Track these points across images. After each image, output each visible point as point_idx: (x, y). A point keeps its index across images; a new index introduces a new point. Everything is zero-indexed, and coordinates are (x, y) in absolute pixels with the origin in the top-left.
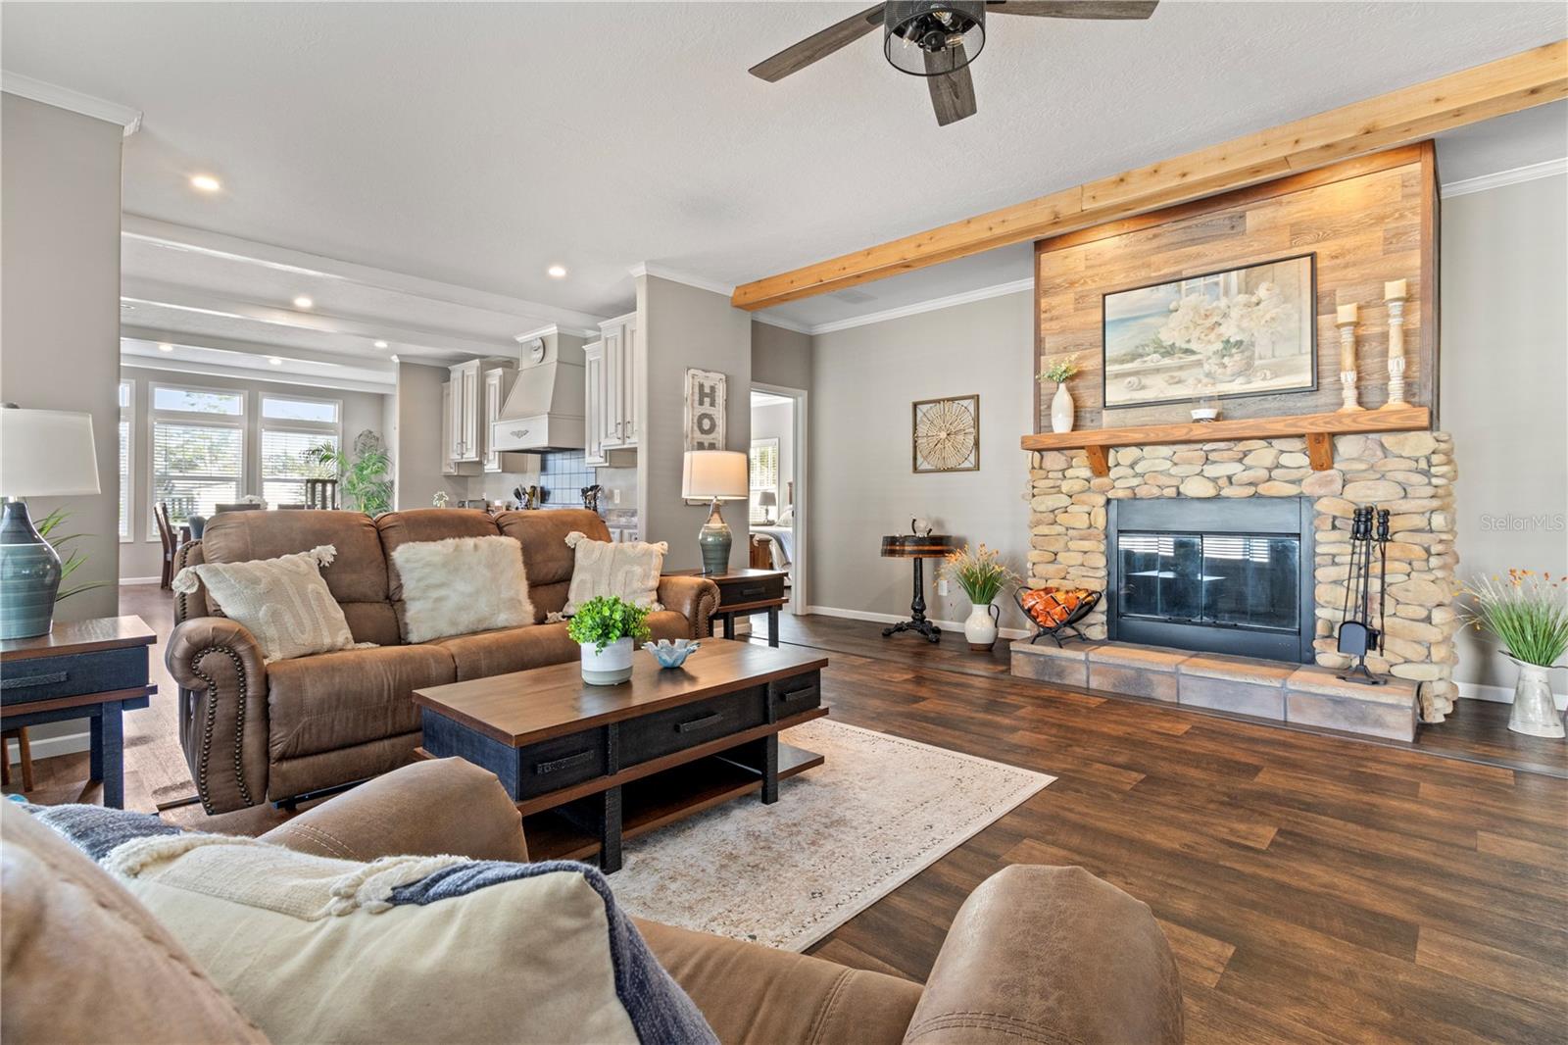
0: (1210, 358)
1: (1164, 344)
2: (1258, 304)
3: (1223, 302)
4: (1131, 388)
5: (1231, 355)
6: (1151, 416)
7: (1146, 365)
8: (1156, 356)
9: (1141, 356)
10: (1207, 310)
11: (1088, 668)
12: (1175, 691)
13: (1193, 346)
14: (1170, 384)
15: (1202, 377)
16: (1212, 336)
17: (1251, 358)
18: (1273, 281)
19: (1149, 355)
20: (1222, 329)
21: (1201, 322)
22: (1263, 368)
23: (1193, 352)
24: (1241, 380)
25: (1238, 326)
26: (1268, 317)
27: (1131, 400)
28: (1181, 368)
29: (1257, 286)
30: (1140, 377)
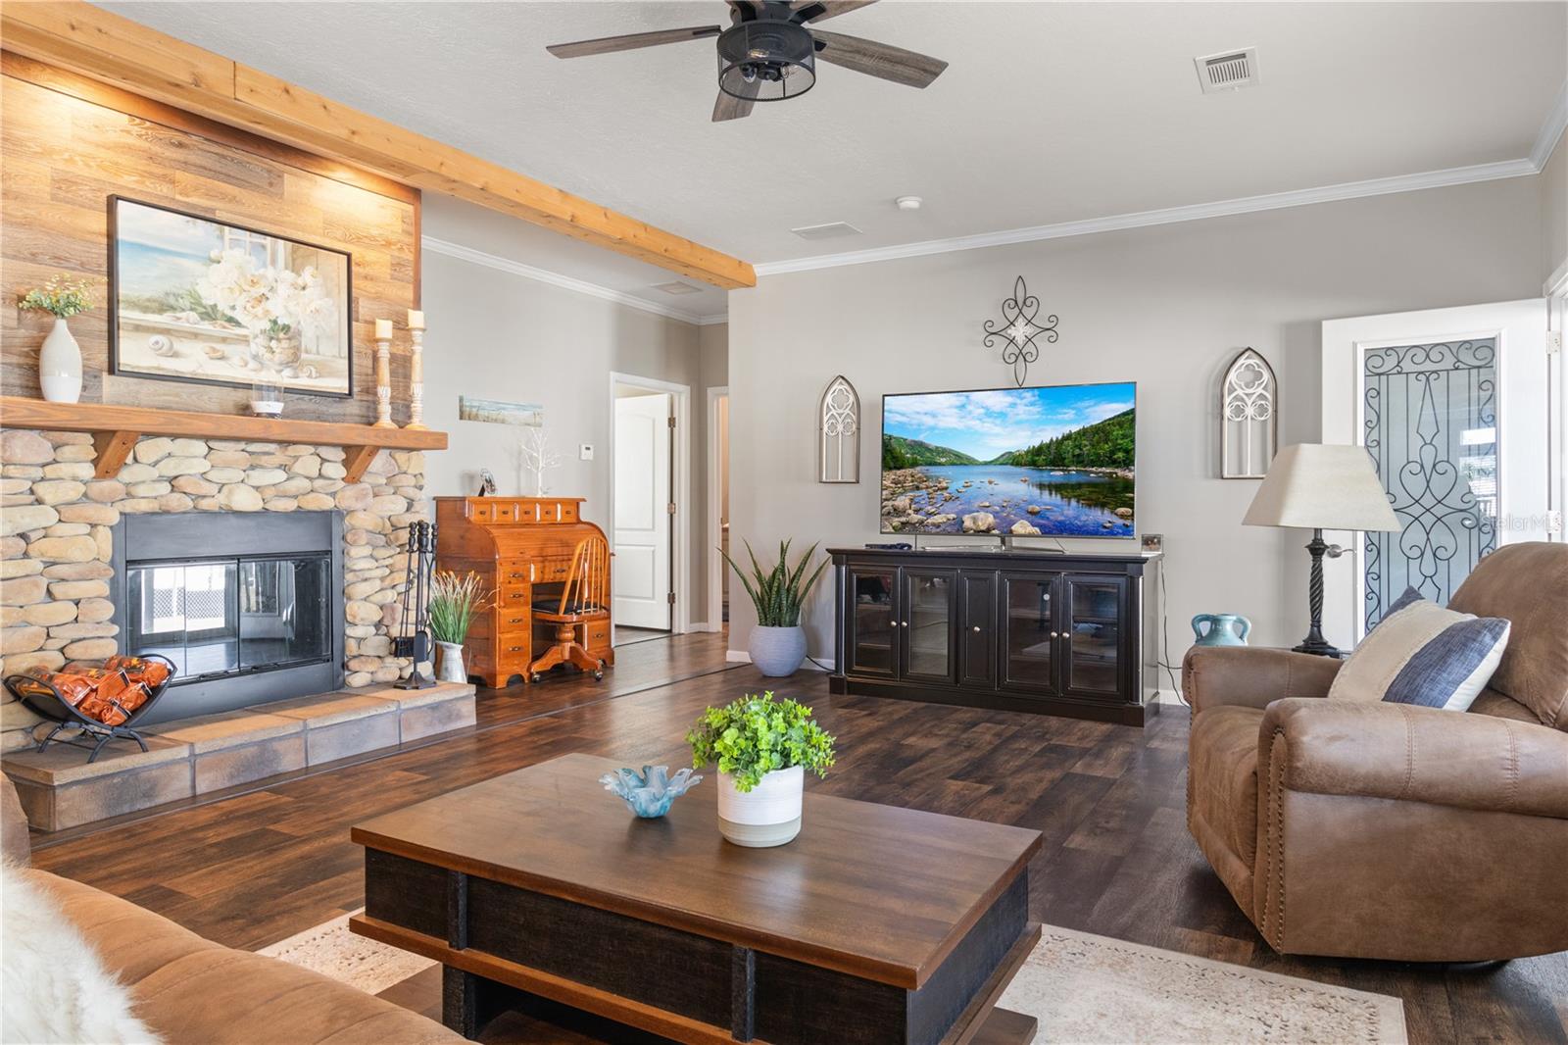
0: (256, 337)
1: (204, 302)
2: (304, 288)
3: (270, 273)
4: (157, 348)
5: (279, 340)
6: (177, 395)
7: (179, 323)
8: (193, 316)
9: (173, 308)
10: (253, 275)
11: (193, 768)
12: (303, 755)
13: (238, 315)
14: (212, 359)
15: (249, 359)
16: (259, 310)
17: (297, 349)
18: (317, 268)
19: (183, 310)
20: (268, 305)
21: (247, 288)
22: (310, 363)
23: (238, 324)
24: (288, 372)
25: (286, 307)
26: (313, 307)
27: (158, 368)
28: (224, 340)
29: (303, 266)
30: (173, 338)
